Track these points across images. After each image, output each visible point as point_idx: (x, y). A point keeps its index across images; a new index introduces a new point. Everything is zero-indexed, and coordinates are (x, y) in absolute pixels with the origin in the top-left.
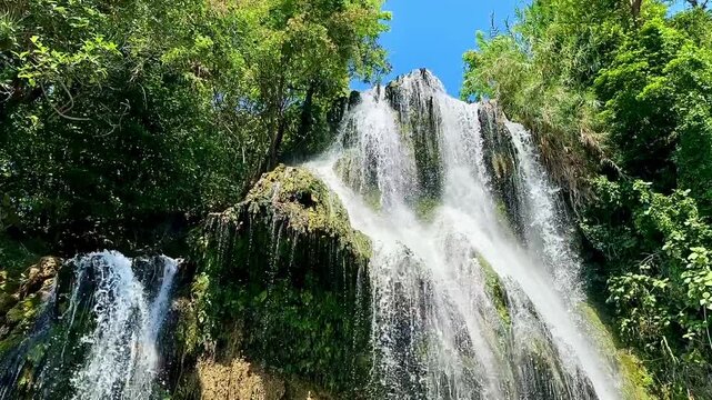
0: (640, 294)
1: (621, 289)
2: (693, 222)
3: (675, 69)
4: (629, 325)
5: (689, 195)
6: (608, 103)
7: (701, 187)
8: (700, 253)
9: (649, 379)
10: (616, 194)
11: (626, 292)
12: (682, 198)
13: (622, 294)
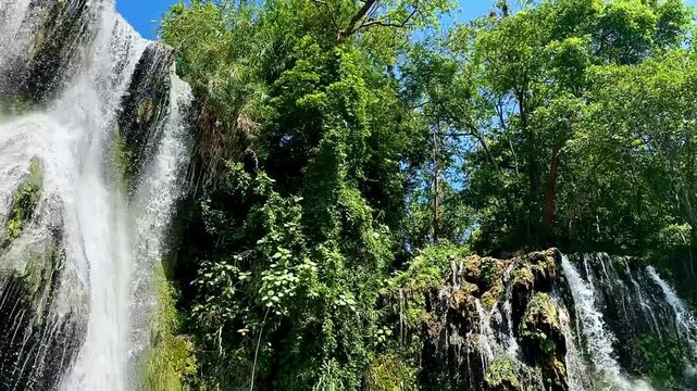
0: (223, 284)
1: (210, 275)
2: (292, 226)
3: (337, 92)
4: (201, 311)
5: (300, 202)
6: (274, 99)
7: (314, 200)
8: (283, 254)
9: (192, 368)
10: (245, 184)
11: (212, 279)
12: (294, 204)
13: (207, 280)
